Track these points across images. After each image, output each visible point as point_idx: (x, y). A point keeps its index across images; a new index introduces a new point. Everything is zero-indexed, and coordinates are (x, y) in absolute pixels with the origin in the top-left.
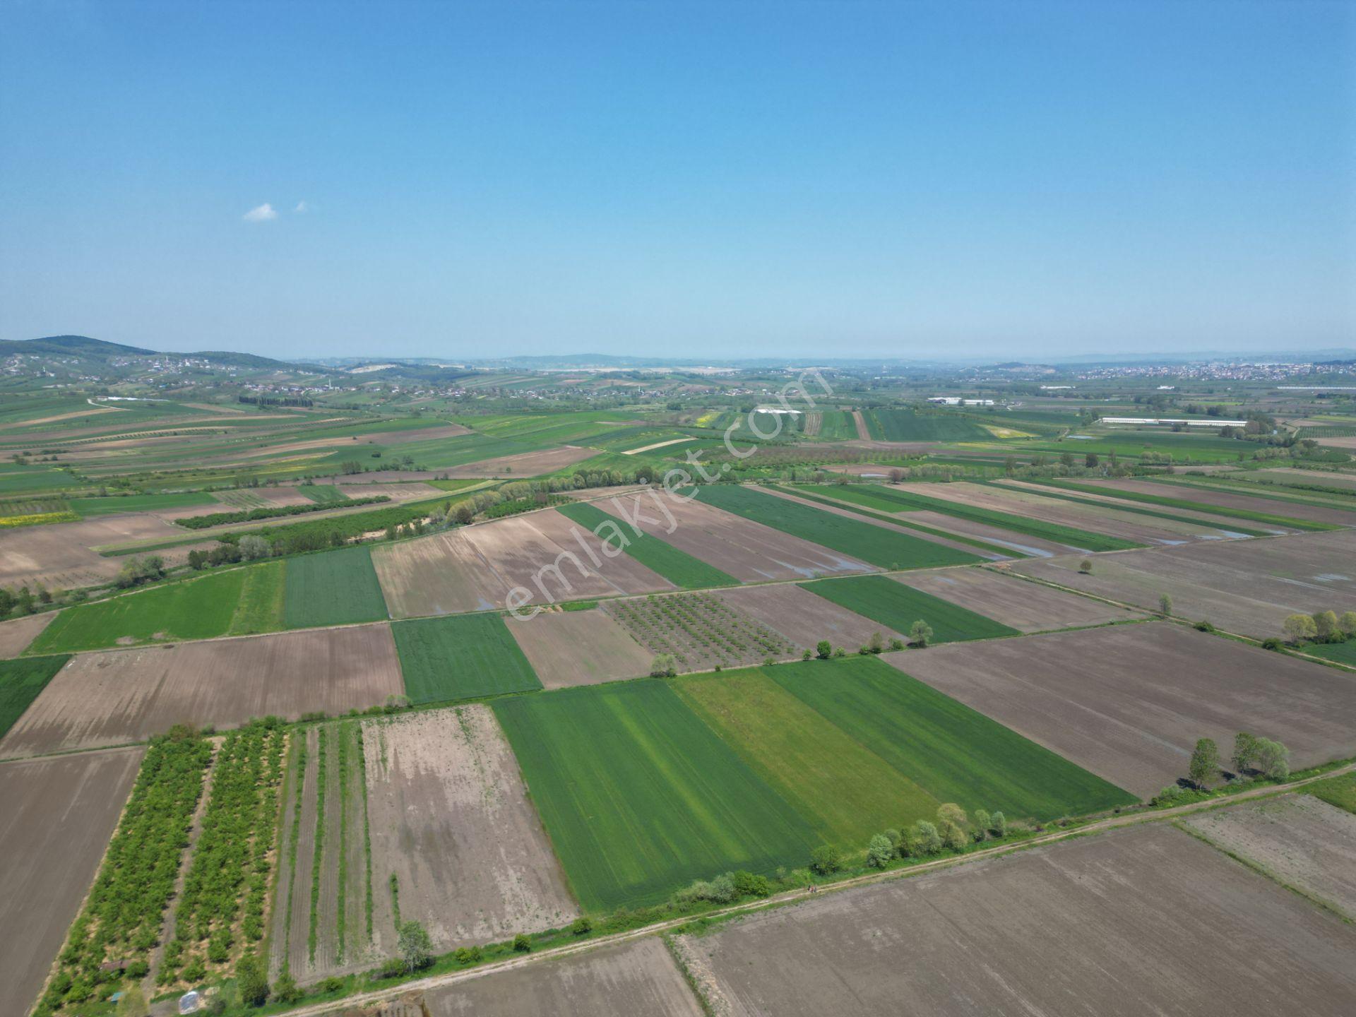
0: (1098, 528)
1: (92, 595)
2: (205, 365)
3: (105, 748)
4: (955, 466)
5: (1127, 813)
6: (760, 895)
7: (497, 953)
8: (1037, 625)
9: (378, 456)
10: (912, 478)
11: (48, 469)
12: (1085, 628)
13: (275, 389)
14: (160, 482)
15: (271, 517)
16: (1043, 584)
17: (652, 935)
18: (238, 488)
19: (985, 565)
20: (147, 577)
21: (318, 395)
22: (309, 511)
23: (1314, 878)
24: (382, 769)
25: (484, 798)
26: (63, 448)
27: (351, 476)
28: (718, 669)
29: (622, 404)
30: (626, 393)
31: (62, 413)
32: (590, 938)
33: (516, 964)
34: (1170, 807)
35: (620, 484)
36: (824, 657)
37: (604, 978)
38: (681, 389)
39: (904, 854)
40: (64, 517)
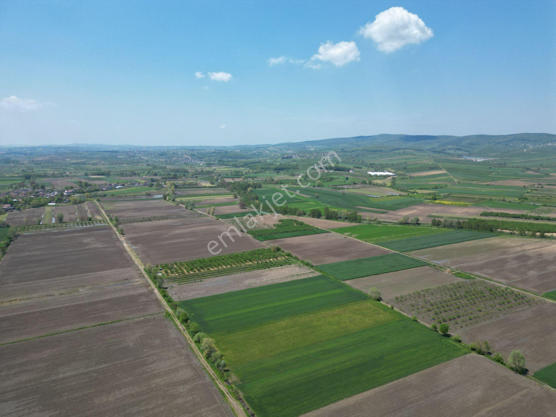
40: (466, 205)
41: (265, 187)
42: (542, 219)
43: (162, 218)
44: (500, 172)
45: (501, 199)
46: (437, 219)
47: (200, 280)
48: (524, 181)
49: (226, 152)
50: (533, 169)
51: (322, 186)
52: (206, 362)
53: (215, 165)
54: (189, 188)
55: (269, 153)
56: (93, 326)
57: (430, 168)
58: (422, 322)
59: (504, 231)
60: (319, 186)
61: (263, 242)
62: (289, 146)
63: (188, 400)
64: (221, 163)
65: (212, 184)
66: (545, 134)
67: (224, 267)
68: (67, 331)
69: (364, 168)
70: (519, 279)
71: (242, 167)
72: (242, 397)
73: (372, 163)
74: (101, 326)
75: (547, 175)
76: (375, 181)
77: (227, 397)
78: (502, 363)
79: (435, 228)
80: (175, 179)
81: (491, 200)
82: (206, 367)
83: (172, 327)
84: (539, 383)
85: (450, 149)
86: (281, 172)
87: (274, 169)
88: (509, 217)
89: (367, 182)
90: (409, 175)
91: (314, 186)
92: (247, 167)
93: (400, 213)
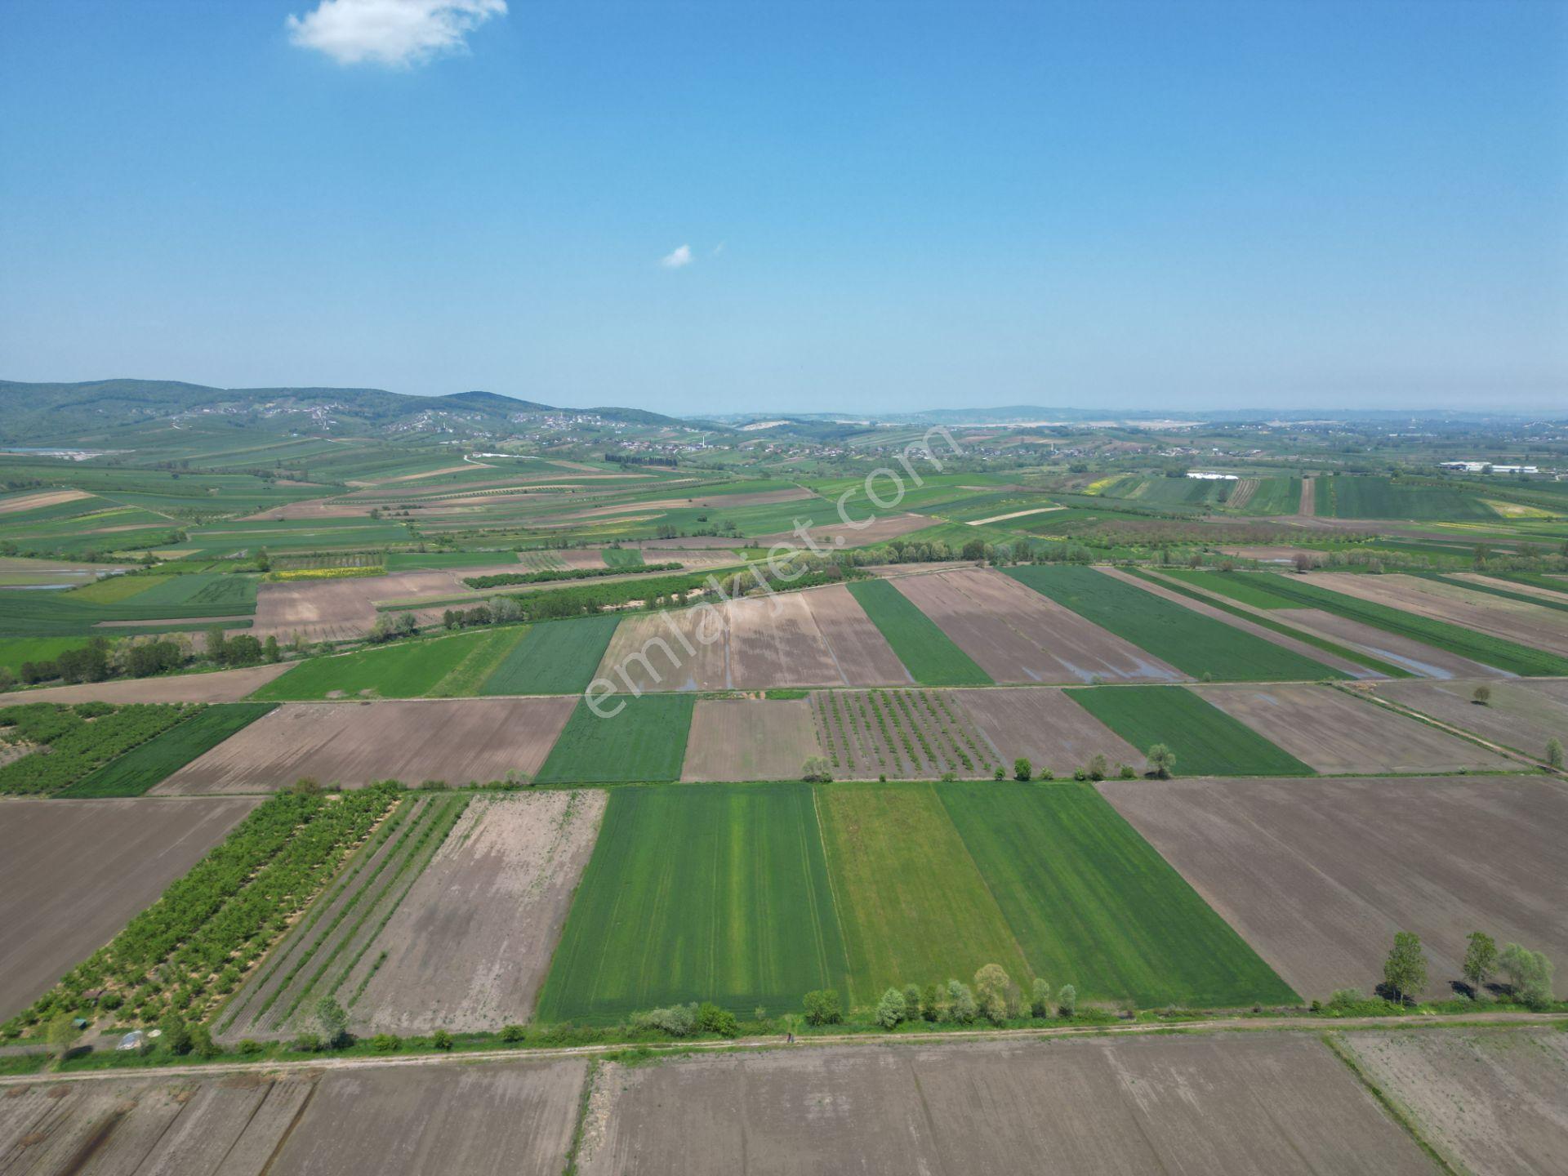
0: (1555, 645)
1: (338, 648)
2: (597, 421)
3: (242, 794)
4: (1399, 553)
5: (1267, 1015)
6: (724, 1035)
7: (418, 1045)
8: (1350, 765)
9: (704, 520)
10: (1333, 566)
11: (393, 524)
12: (1416, 775)
13: (648, 448)
14: (483, 539)
15: (555, 580)
16: (1403, 713)
17: (583, 1056)
18: (547, 548)
19: (1336, 683)
20: (399, 634)
21: (690, 453)
22: (595, 575)
23: (1480, 1143)
24: (459, 845)
25: (529, 888)
26: (417, 504)
27: (665, 540)
28: (883, 780)
29: (1021, 466)
30: (1036, 452)
31: (437, 469)
32: (517, 1047)
33: (429, 1061)
34: (1337, 1017)
35: (941, 560)
36: (1023, 778)
37: (500, 1091)
38: (1105, 448)
39: (930, 1017)
40: (375, 571)
70: (844, 675)
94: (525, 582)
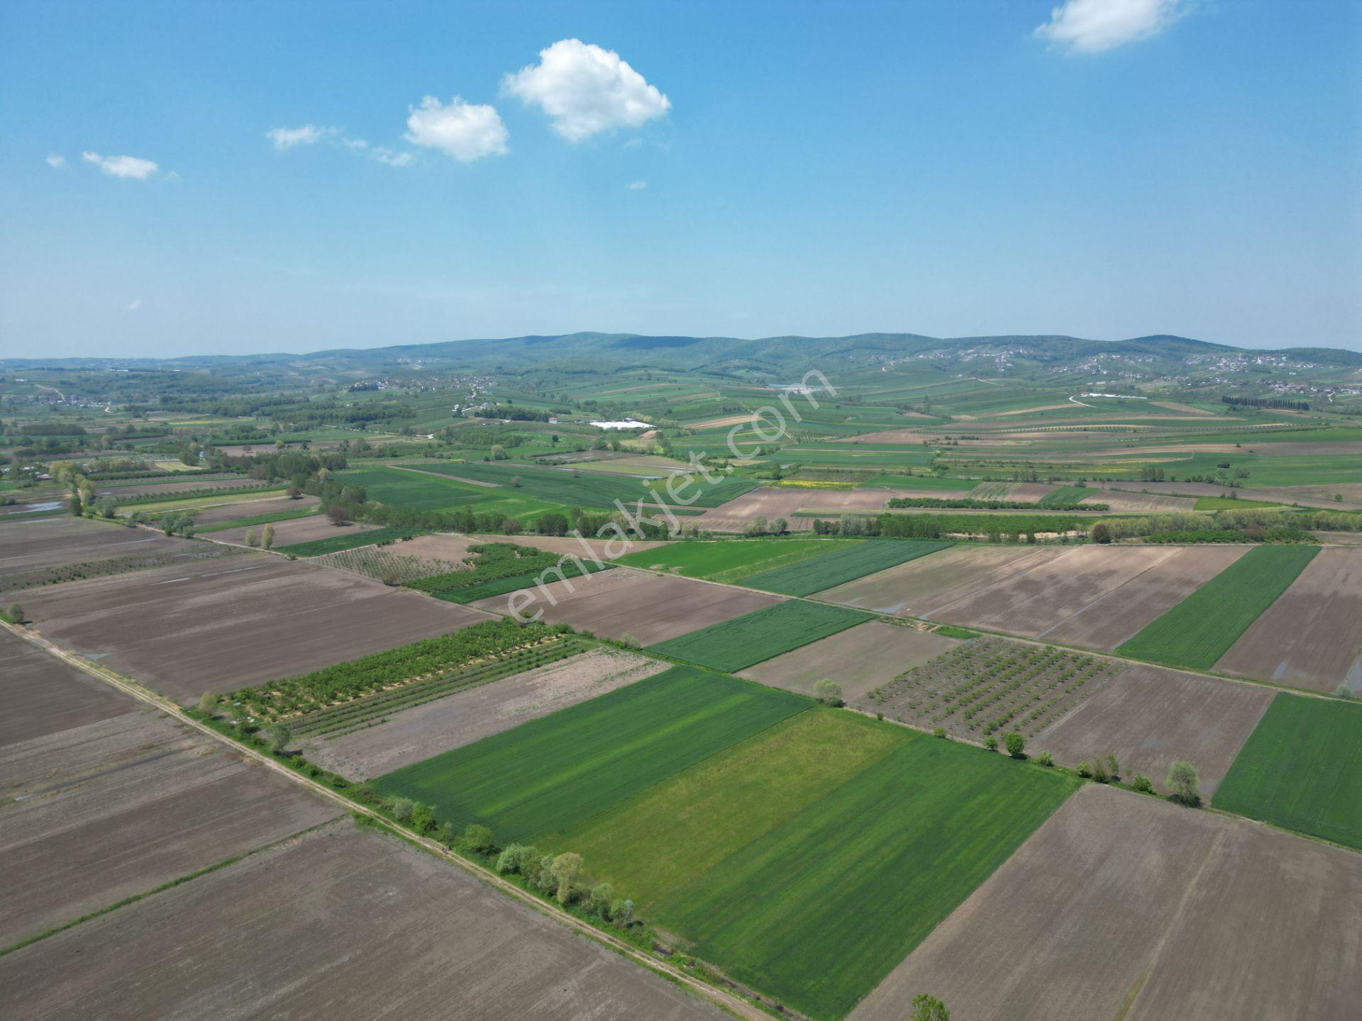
25: (513, 711)
28: (881, 718)
36: (1019, 755)
40: (847, 487)
41: (357, 467)
42: (1004, 506)
43: (112, 567)
44: (861, 417)
45: (904, 471)
46: (823, 520)
47: (379, 720)
48: (914, 432)
49: (173, 376)
50: (916, 407)
51: (507, 458)
52: (570, 916)
53: (156, 412)
54: (127, 478)
55: (298, 377)
56: (159, 890)
57: (725, 410)
58: (958, 739)
59: (955, 534)
60: (498, 458)
61: (471, 604)
62: (348, 357)
63: (598, 1013)
64: (170, 404)
65: (192, 465)
66: (910, 336)
67: (418, 678)
68: (83, 920)
69: (576, 414)
70: (1054, 628)
71: (245, 414)
72: (722, 975)
73: (590, 400)
74: (182, 885)
75: (947, 419)
76: (626, 443)
77: (687, 984)
78: (1150, 792)
79: (825, 539)
80: (63, 455)
81: (884, 474)
82: (579, 927)
83: (402, 849)
84: (1230, 816)
85: (738, 368)
86: (370, 425)
87: (347, 420)
88: (944, 507)
89: (610, 445)
90: (686, 426)
91: (487, 460)
92: (259, 415)
93: (731, 513)
94: (937, 506)
